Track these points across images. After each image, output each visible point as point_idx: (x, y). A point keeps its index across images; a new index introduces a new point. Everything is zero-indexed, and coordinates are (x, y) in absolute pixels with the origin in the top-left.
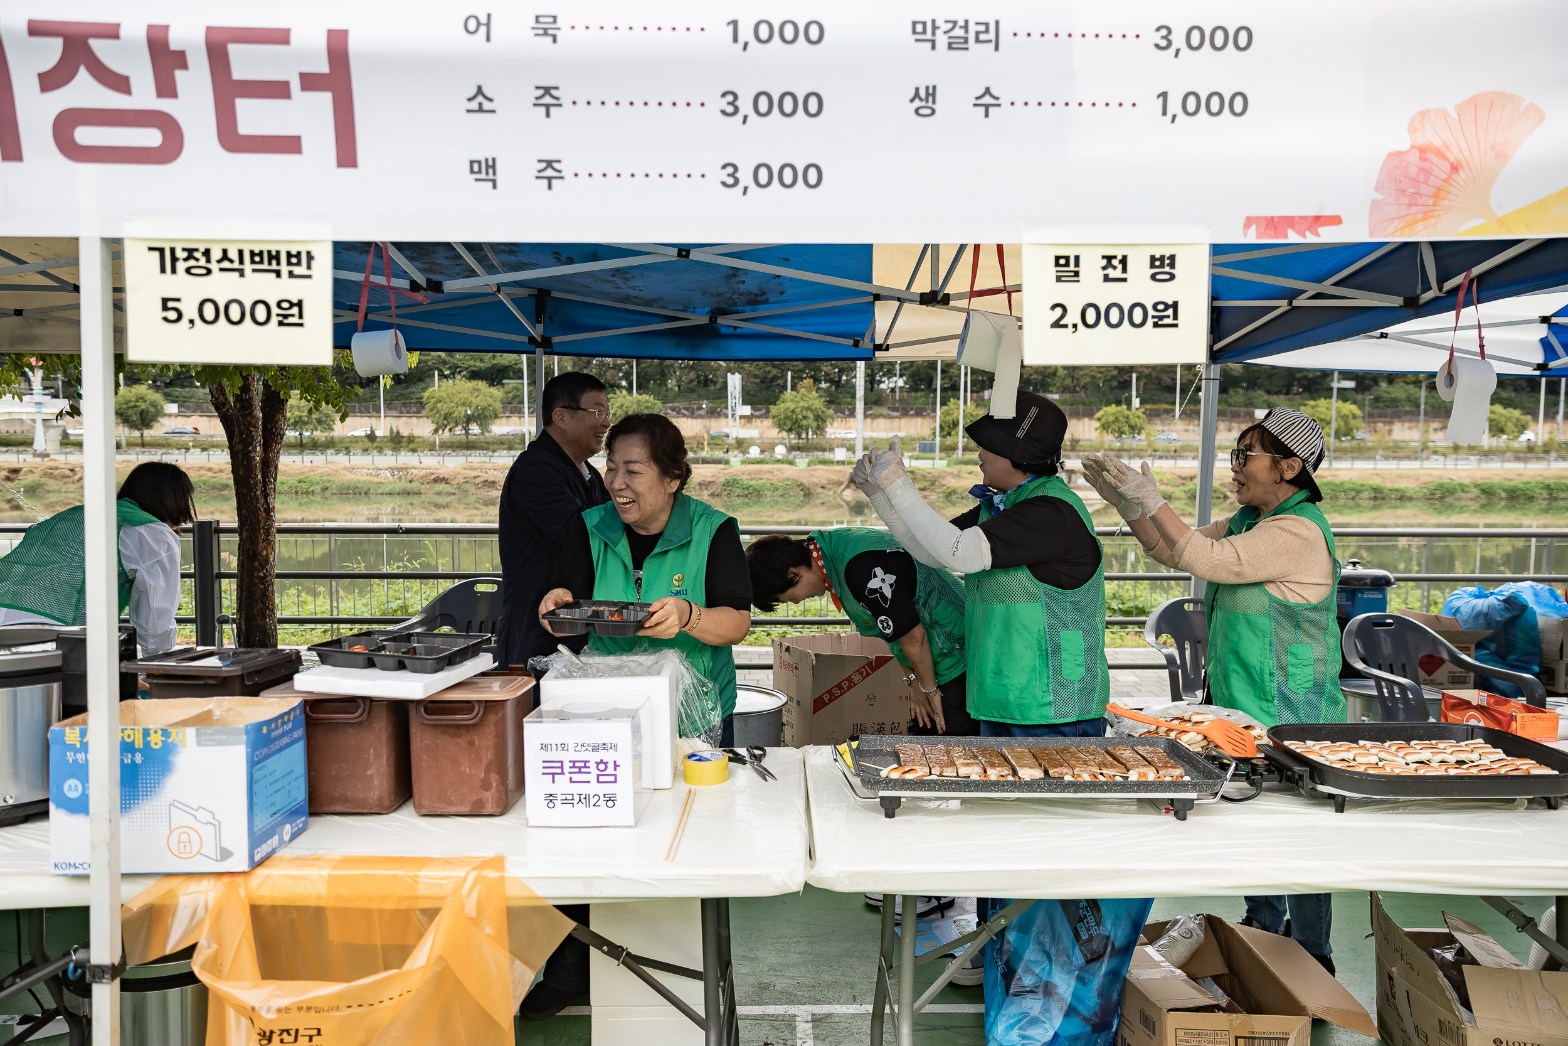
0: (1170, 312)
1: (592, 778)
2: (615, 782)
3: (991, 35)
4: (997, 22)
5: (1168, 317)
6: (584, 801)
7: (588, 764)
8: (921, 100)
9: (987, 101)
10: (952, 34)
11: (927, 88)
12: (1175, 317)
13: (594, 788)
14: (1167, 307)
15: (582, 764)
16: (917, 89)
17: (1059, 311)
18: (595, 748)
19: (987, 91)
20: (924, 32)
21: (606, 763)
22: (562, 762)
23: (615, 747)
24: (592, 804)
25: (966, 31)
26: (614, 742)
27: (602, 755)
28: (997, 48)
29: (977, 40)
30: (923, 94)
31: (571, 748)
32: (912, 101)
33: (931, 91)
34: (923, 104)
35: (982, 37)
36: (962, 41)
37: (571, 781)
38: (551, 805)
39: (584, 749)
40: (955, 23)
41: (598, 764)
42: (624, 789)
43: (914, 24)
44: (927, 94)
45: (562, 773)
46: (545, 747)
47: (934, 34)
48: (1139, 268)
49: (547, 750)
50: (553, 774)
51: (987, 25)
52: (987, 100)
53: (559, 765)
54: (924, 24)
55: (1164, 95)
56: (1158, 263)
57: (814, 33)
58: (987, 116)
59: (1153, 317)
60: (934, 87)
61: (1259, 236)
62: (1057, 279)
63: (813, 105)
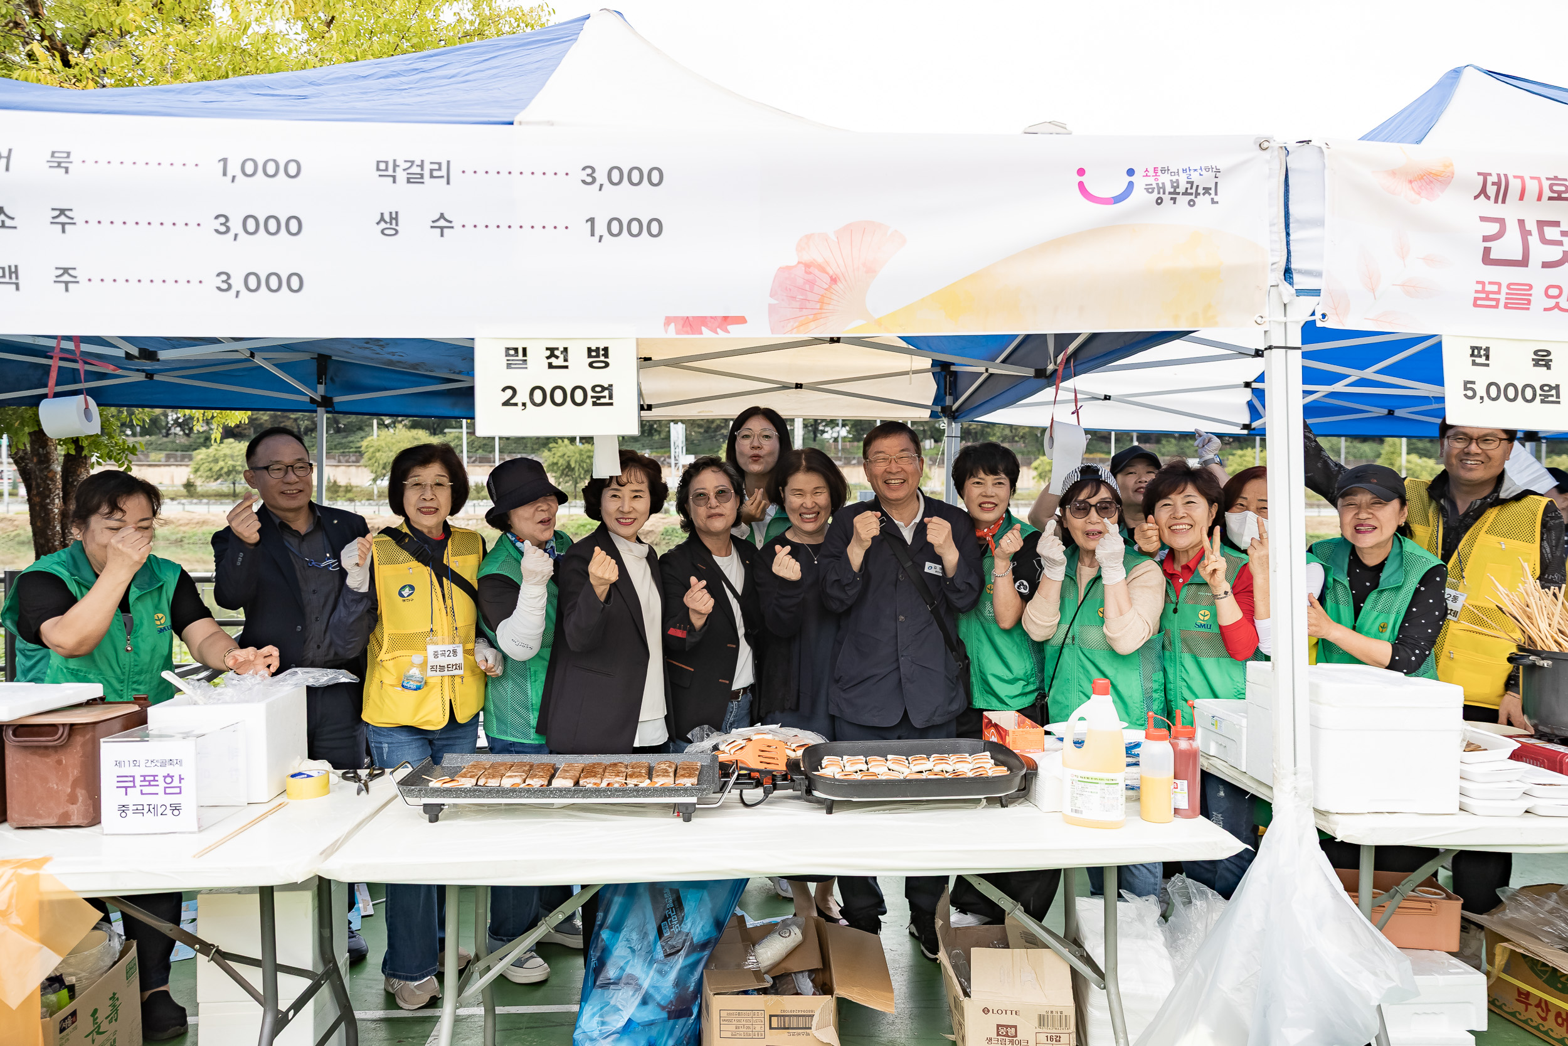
1: (160, 790)
2: (180, 793)
3: (444, 172)
4: (448, 162)
5: (605, 397)
6: (152, 810)
7: (156, 778)
8: (386, 222)
9: (442, 224)
10: (409, 171)
11: (391, 213)
12: (611, 397)
13: (161, 799)
14: (604, 389)
15: (152, 778)
16: (382, 214)
17: (509, 392)
18: (163, 764)
19: (442, 216)
20: (386, 170)
22: (134, 777)
23: (179, 762)
24: (159, 813)
25: (422, 170)
26: (179, 758)
27: (169, 770)
28: (448, 183)
29: (432, 176)
30: (387, 218)
31: (143, 764)
32: (378, 223)
33: (394, 216)
34: (388, 226)
35: (435, 174)
36: (419, 176)
37: (142, 794)
38: (123, 815)
39: (153, 764)
40: (412, 162)
41: (165, 777)
42: (188, 800)
43: (378, 162)
44: (391, 218)
45: (134, 786)
46: (118, 764)
47: (394, 171)
48: (578, 358)
49: (120, 766)
50: (126, 788)
51: (440, 164)
52: (442, 223)
53: (131, 779)
54: (387, 163)
55: (592, 220)
56: (594, 354)
57: (292, 169)
58: (442, 235)
59: (592, 397)
60: (397, 213)
61: (677, 333)
62: (509, 366)
63: (293, 226)
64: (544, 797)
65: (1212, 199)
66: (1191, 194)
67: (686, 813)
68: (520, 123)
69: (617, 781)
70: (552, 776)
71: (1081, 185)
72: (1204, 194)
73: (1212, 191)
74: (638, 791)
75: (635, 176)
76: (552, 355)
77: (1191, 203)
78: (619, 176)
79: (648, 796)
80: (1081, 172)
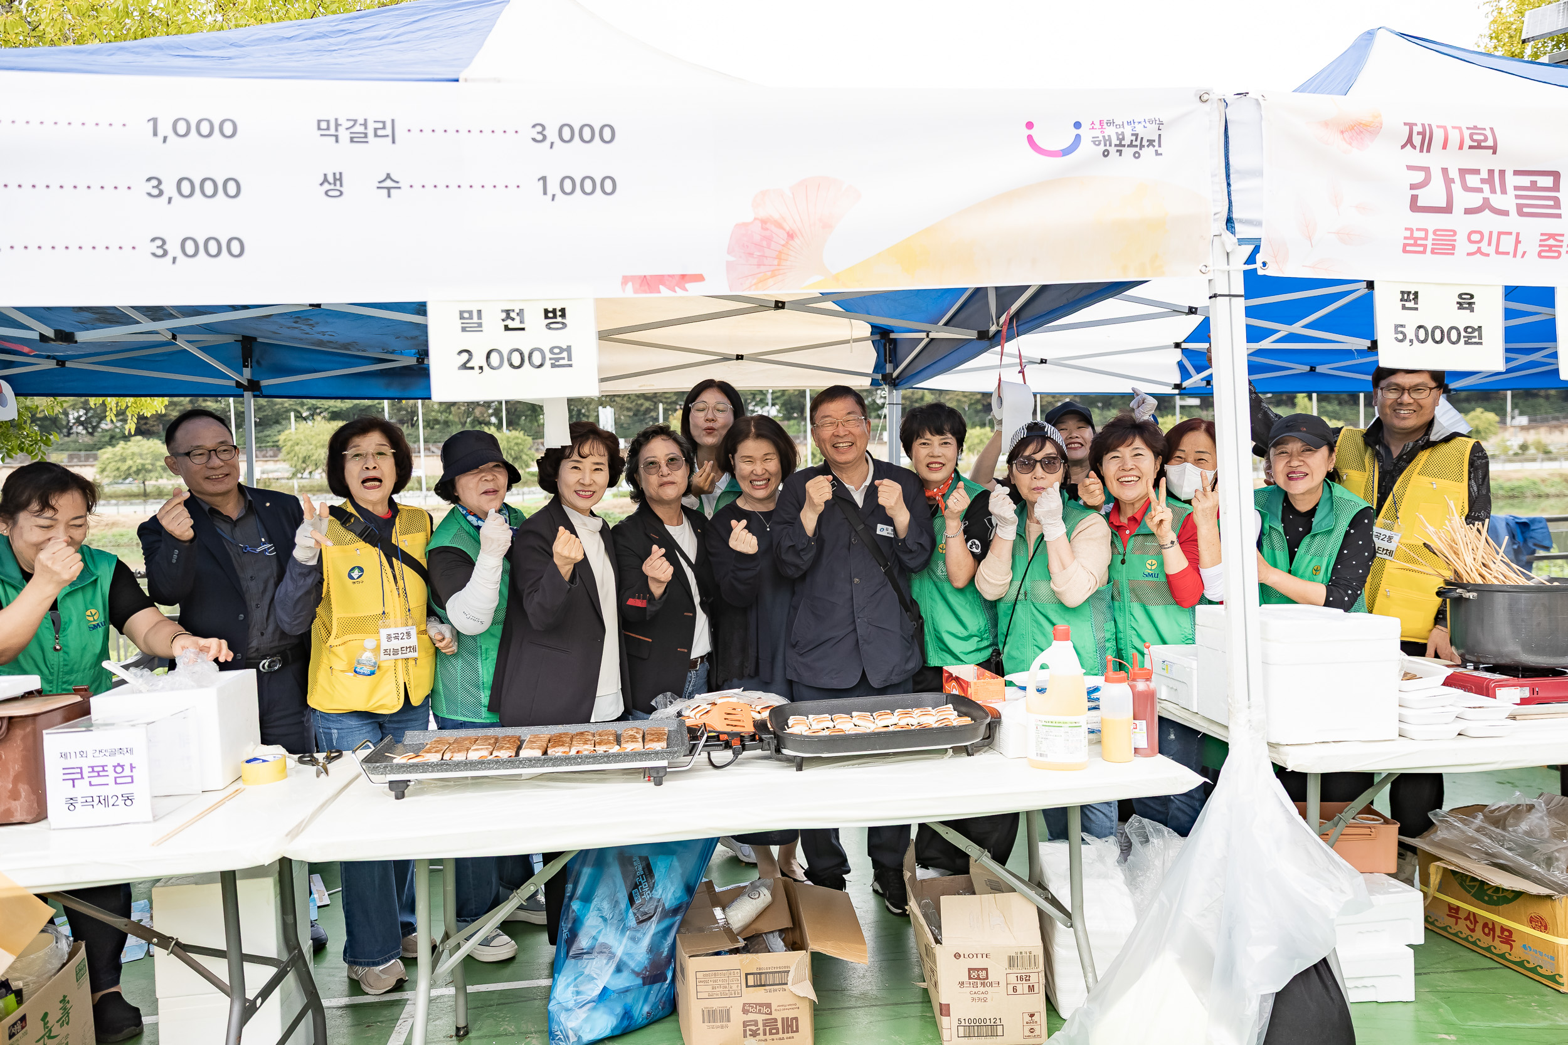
0: (565, 354)
1: (110, 780)
2: (132, 782)
3: (388, 131)
4: (393, 121)
5: (564, 358)
6: (103, 802)
7: (106, 768)
8: (330, 184)
9: (388, 185)
10: (353, 130)
11: (334, 174)
12: (570, 359)
13: (111, 790)
14: (562, 350)
15: (101, 769)
16: (325, 175)
17: (465, 356)
18: (113, 753)
19: (388, 176)
20: (328, 129)
21: (122, 767)
22: (81, 768)
23: (130, 751)
24: (110, 804)
25: (366, 128)
26: (129, 747)
27: (119, 759)
28: (394, 142)
29: (376, 135)
30: (331, 179)
31: (90, 755)
32: (321, 184)
33: (338, 176)
34: (332, 187)
35: (380, 133)
36: (363, 135)
37: (91, 785)
38: (72, 808)
39: (102, 754)
40: (355, 121)
41: (115, 767)
42: (141, 789)
43: (319, 121)
44: (335, 179)
45: (82, 778)
46: (64, 756)
47: (337, 130)
48: (535, 320)
49: (66, 757)
50: (73, 780)
51: (384, 123)
52: (389, 183)
53: (79, 771)
54: (328, 122)
55: (544, 179)
56: (551, 315)
57: (228, 129)
58: (389, 196)
59: (550, 359)
60: (341, 174)
61: (636, 292)
62: (464, 329)
63: (231, 188)
64: (513, 768)
65: (1156, 151)
66: (1136, 146)
67: (657, 777)
68: (466, 80)
69: (587, 749)
70: (519, 748)
71: (1030, 138)
72: (1148, 146)
73: (1156, 144)
74: (608, 757)
75: (587, 134)
76: (508, 317)
77: (1137, 155)
78: (570, 134)
79: (619, 761)
80: (1030, 125)
